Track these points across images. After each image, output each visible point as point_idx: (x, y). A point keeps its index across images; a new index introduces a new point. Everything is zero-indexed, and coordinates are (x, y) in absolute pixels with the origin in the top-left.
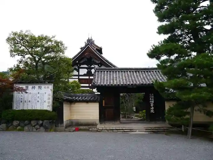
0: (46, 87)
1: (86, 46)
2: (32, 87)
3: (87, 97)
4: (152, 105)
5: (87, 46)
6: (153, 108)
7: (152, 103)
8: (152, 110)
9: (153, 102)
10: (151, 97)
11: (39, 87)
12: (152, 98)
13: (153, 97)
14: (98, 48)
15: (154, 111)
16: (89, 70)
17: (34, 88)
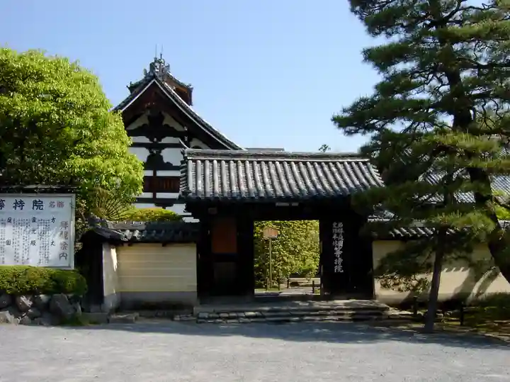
0: (56, 204)
1: (146, 81)
2: (16, 203)
3: (163, 232)
4: (338, 253)
5: (150, 81)
6: (340, 260)
7: (337, 247)
8: (337, 265)
9: (341, 244)
10: (335, 231)
11: (35, 202)
12: (338, 234)
13: (342, 232)
14: (180, 88)
15: (342, 268)
16: (155, 152)
17: (20, 204)
